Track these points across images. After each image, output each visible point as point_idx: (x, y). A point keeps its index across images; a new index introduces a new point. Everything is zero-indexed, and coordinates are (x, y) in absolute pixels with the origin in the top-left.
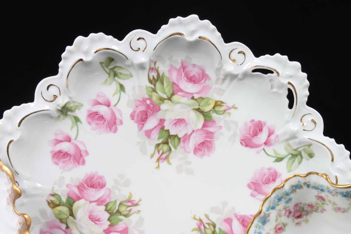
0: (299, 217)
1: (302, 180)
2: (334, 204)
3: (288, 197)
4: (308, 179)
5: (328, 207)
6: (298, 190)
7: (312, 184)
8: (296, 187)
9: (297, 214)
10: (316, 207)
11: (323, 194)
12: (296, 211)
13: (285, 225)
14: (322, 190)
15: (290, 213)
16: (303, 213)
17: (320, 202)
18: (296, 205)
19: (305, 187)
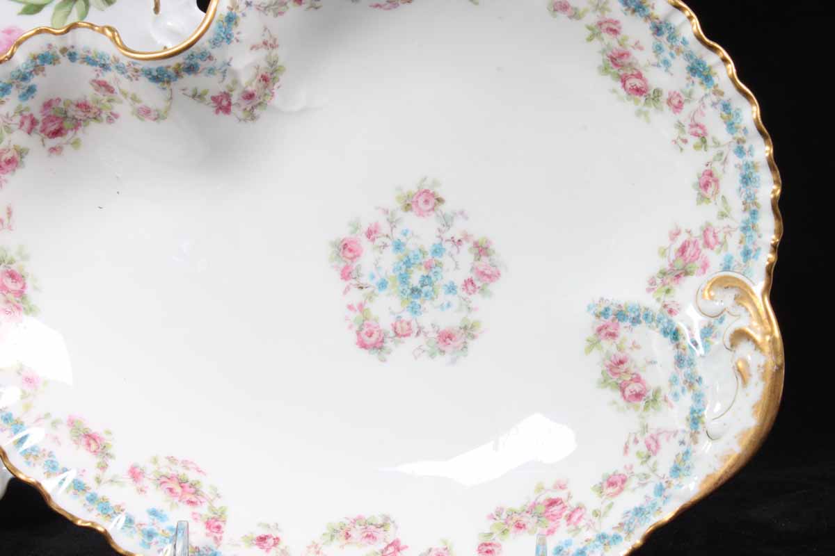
0: (57, 133)
1: (57, 43)
2: (134, 99)
3: (25, 84)
4: (69, 39)
5: (123, 108)
6: (48, 67)
7: (80, 52)
8: (43, 61)
9: (52, 127)
10: (96, 110)
11: (108, 77)
12: (50, 119)
13: (22, 153)
14: (105, 67)
15: (34, 122)
16: (67, 124)
17: (102, 96)
18: (48, 105)
19: (64, 60)
